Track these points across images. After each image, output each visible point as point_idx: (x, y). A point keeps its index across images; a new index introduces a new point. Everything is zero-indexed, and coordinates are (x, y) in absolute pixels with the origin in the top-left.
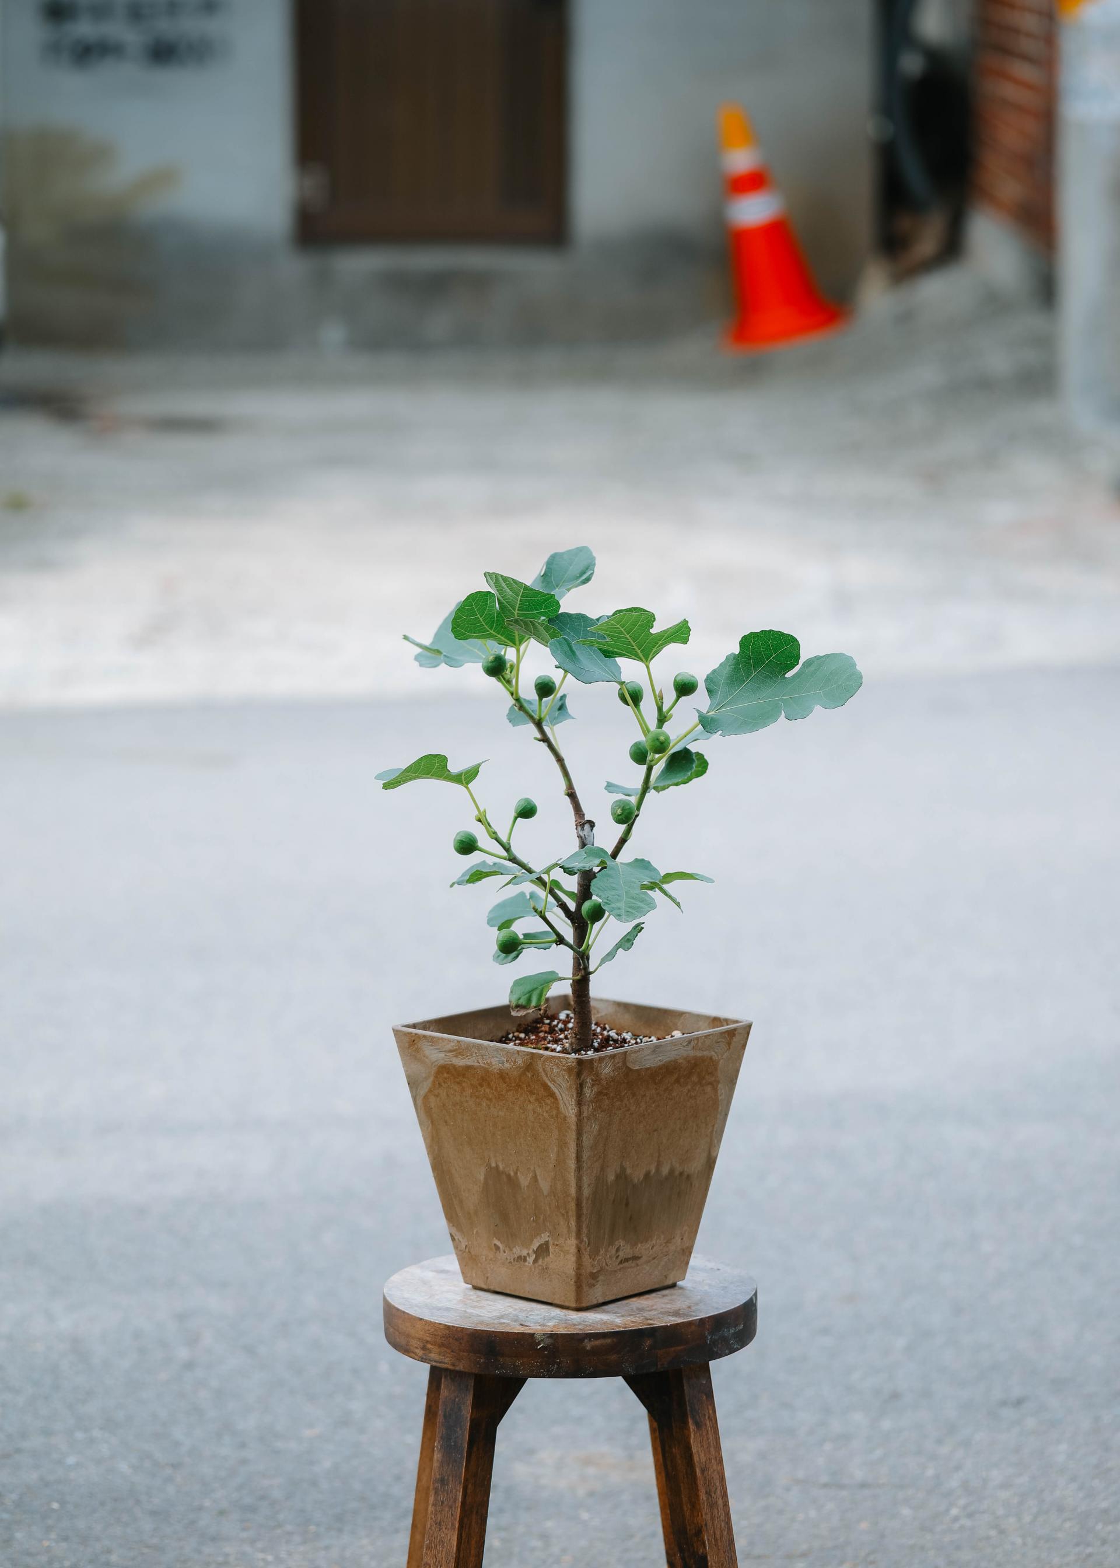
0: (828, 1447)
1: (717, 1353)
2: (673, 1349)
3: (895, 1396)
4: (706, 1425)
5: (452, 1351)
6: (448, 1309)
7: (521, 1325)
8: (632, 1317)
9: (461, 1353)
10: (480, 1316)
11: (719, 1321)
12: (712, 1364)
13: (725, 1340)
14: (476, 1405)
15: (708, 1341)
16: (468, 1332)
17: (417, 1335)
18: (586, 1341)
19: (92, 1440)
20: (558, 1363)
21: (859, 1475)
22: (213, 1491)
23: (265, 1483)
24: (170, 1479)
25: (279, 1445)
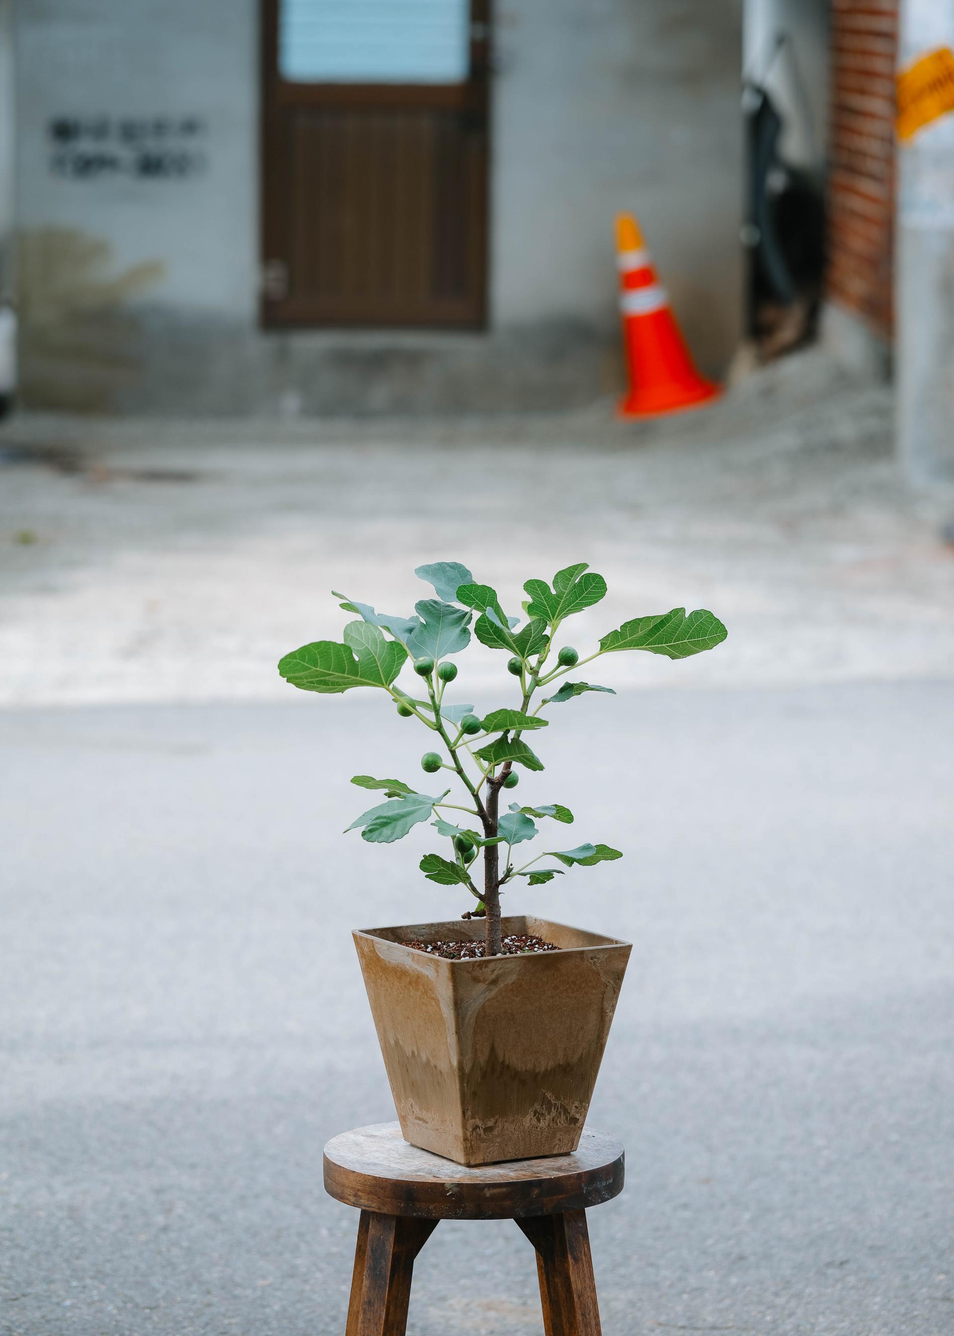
0: (685, 1296)
1: (591, 1201)
2: (555, 1197)
3: (741, 1258)
4: (582, 1259)
5: (379, 1198)
6: (375, 1164)
7: (434, 1176)
8: (523, 1171)
9: (386, 1199)
10: (401, 1170)
11: (593, 1175)
12: (588, 1210)
13: (598, 1191)
14: (397, 1241)
15: (584, 1192)
16: (391, 1182)
17: (350, 1185)
18: (486, 1189)
19: (84, 1287)
20: (463, 1208)
21: (710, 1319)
22: (184, 1328)
23: (226, 1321)
24: (149, 1318)
25: (238, 1292)
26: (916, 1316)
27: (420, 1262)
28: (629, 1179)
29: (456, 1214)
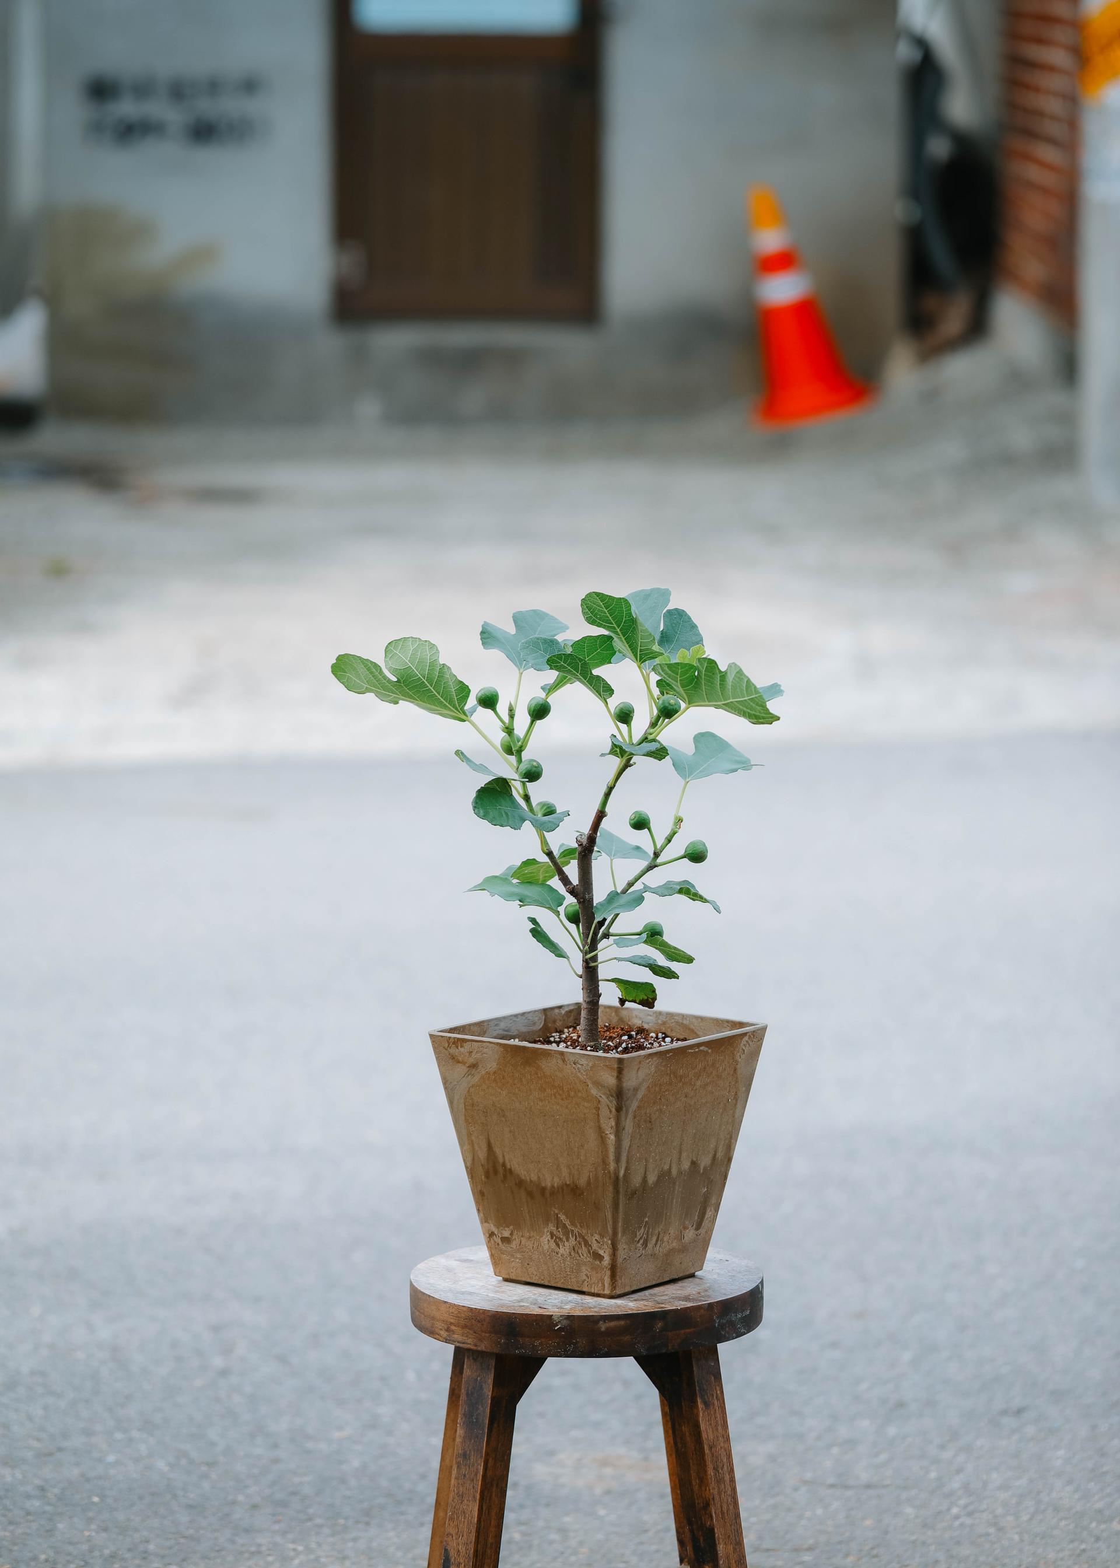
0: (835, 1450)
1: (725, 1336)
2: (683, 1332)
3: (900, 1405)
4: (714, 1404)
5: (475, 1333)
6: (470, 1293)
7: (540, 1307)
8: (644, 1301)
9: (483, 1334)
10: (501, 1299)
11: (727, 1306)
12: (721, 1347)
13: (732, 1324)
14: (497, 1383)
15: (717, 1325)
16: (490, 1314)
17: (441, 1317)
18: (601, 1322)
19: (131, 1440)
20: (574, 1344)
21: (864, 1477)
22: (246, 1487)
23: (296, 1480)
24: (205, 1476)
25: (310, 1445)
26: (1105, 1473)
27: (524, 1408)
28: (768, 1312)
29: (565, 1351)
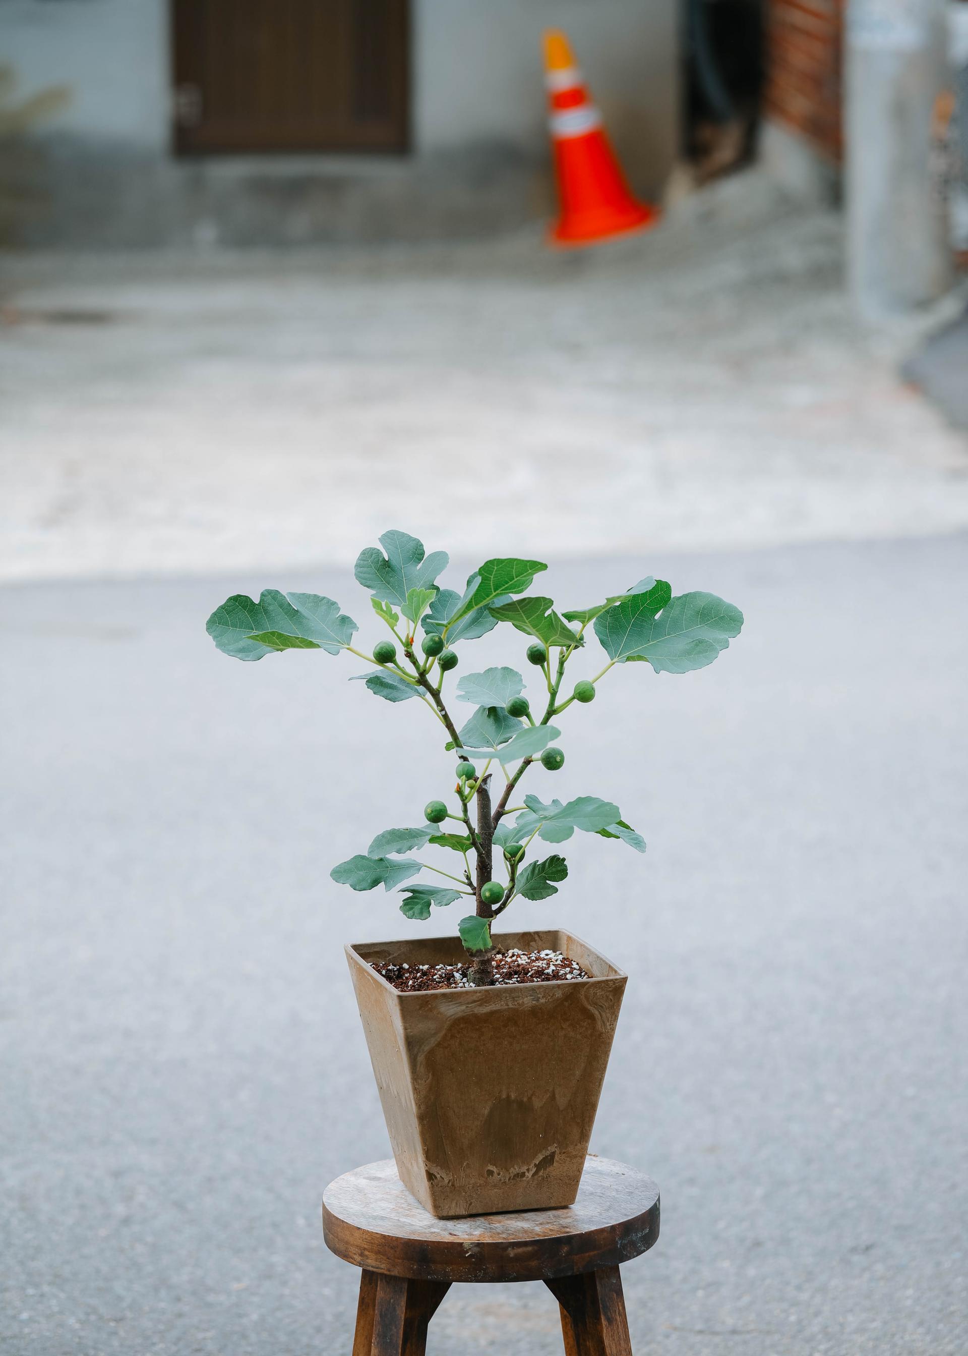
0: (700, 1293)
1: (626, 1255)
2: (587, 1254)
3: (757, 1244)
4: (616, 1320)
5: (388, 1258)
6: (382, 1218)
7: (451, 1234)
8: (550, 1225)
9: (396, 1260)
10: (412, 1225)
11: (627, 1227)
12: (622, 1266)
13: (633, 1244)
14: (410, 1305)
15: (619, 1246)
16: (402, 1242)
17: (355, 1243)
18: (510, 1249)
19: (42, 1295)
20: (484, 1270)
21: (730, 1322)
22: (154, 1344)
23: (200, 1336)
24: (115, 1333)
25: (211, 1298)
27: (434, 1325)
29: (476, 1276)
